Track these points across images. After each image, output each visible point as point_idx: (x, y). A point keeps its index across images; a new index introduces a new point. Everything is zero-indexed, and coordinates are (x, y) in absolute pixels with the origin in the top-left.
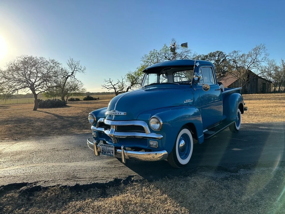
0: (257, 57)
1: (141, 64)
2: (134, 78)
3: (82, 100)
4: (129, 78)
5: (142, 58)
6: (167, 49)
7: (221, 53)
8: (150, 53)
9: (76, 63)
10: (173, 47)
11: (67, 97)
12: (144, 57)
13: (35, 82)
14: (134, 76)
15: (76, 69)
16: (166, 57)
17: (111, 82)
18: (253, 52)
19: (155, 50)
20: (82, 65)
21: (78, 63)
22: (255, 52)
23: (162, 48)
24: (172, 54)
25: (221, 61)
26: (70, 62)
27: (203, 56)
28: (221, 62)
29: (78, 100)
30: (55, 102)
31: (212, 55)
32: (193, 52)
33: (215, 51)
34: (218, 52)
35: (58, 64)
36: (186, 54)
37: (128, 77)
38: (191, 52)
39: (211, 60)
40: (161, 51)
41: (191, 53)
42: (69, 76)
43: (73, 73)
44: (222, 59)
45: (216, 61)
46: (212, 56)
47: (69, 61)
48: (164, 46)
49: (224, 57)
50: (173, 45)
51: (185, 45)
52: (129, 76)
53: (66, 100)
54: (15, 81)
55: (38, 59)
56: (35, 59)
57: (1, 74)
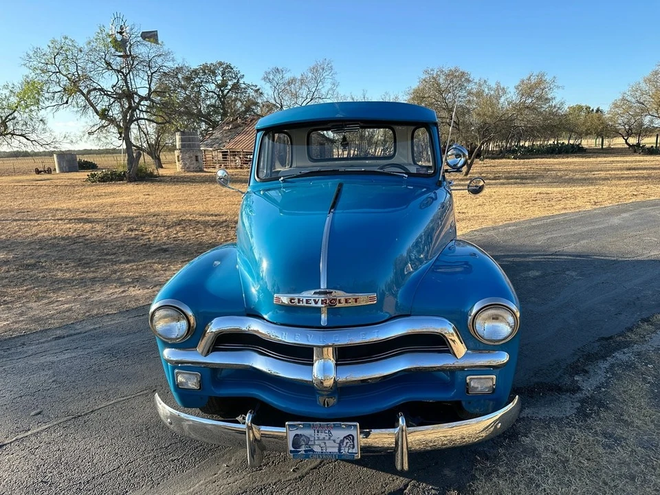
5: (27, 58)
7: (228, 66)
8: (52, 45)
10: (119, 37)
12: (31, 54)
16: (108, 64)
18: (310, 75)
19: (66, 38)
23: (93, 36)
24: (119, 56)
25: (229, 87)
27: (188, 70)
28: (230, 90)
31: (209, 71)
33: (214, 62)
34: (221, 64)
38: (173, 58)
39: (207, 82)
44: (230, 83)
45: (219, 86)
49: (235, 78)
50: (118, 32)
51: (151, 36)
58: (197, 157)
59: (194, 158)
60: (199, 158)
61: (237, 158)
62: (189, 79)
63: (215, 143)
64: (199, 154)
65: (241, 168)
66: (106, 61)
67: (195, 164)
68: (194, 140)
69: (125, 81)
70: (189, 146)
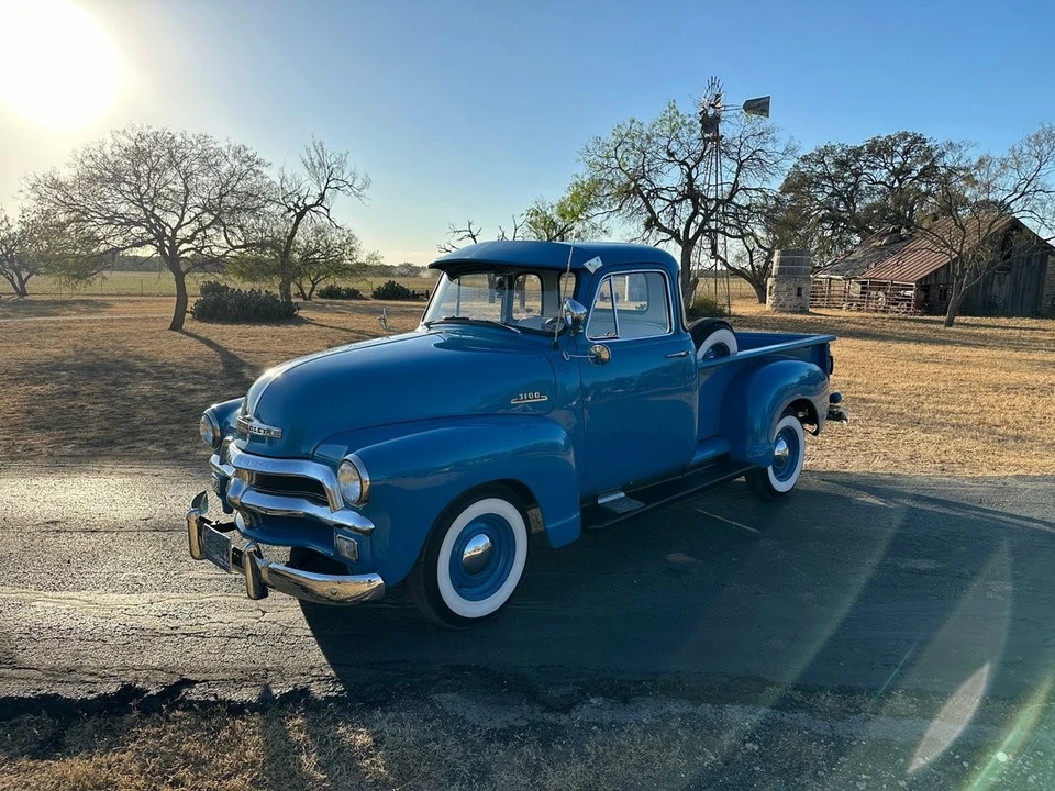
0: (1042, 172)
1: (577, 176)
2: (554, 225)
3: (370, 294)
4: (536, 226)
6: (680, 120)
7: (919, 140)
8: (616, 133)
9: (333, 160)
11: (313, 282)
13: (179, 226)
14: (555, 218)
15: (333, 184)
16: (671, 154)
17: (473, 237)
20: (356, 166)
21: (341, 163)
22: (1033, 152)
23: (658, 115)
25: (915, 174)
26: (314, 154)
27: (843, 150)
28: (915, 178)
29: (354, 294)
30: (253, 302)
31: (879, 149)
32: (783, 139)
33: (893, 134)
34: (905, 135)
35: (257, 163)
36: (752, 143)
37: (531, 223)
39: (875, 168)
40: (654, 126)
41: (774, 140)
42: (308, 208)
43: (322, 196)
44: (919, 167)
45: (896, 173)
46: (880, 151)
47: (308, 150)
48: (668, 109)
49: (927, 158)
50: (710, 106)
51: (758, 107)
52: (533, 218)
53: (311, 293)
54: (106, 218)
55: (191, 142)
56: (179, 139)
57: (55, 192)
58: (799, 289)
59: (795, 291)
60: (803, 291)
61: (881, 294)
62: (842, 164)
63: (850, 269)
64: (804, 285)
65: (884, 311)
66: (669, 151)
67: (795, 300)
68: (800, 262)
69: (689, 175)
70: (791, 272)
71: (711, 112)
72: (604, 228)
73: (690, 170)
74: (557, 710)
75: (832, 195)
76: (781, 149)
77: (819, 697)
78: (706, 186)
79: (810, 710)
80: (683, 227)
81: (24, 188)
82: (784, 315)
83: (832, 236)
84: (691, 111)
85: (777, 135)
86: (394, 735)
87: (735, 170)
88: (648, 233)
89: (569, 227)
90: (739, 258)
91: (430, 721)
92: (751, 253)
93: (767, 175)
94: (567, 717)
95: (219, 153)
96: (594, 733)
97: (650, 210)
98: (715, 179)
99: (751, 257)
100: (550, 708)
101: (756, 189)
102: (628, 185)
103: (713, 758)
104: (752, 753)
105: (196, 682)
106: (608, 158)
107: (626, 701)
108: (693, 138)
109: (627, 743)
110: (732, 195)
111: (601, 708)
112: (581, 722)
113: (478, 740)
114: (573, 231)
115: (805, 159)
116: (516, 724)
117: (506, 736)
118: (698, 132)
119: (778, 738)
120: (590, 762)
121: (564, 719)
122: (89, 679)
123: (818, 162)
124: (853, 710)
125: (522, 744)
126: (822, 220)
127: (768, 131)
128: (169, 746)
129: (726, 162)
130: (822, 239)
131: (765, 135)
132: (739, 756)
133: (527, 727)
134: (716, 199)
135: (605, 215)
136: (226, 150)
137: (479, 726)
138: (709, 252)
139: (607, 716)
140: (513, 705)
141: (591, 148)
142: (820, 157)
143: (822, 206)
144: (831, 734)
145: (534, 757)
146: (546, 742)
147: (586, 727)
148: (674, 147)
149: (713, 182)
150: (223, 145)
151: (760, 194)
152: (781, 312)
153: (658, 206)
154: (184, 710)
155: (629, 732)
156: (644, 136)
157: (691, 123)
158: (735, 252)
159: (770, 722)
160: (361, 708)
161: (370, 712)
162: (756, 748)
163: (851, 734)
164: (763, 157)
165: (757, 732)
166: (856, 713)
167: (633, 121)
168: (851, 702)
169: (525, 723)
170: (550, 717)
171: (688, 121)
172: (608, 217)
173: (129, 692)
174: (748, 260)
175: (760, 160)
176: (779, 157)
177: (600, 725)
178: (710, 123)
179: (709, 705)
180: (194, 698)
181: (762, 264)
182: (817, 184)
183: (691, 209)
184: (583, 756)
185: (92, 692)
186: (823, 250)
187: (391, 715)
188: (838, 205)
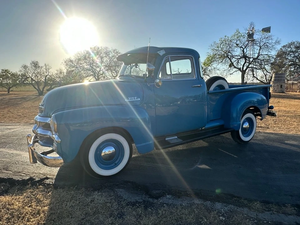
1: (208, 53)
6: (240, 35)
8: (220, 40)
13: (100, 71)
16: (237, 45)
23: (233, 34)
27: (297, 43)
35: (119, 53)
36: (264, 41)
40: (232, 37)
48: (236, 32)
51: (267, 30)
54: (82, 69)
55: (103, 49)
56: (100, 48)
57: (70, 63)
58: (281, 86)
60: (283, 87)
62: (297, 47)
64: (283, 84)
66: (236, 44)
67: (280, 89)
68: (281, 77)
69: (243, 51)
70: (278, 80)
71: (251, 32)
72: (218, 68)
73: (244, 49)
74: (154, 198)
75: (294, 57)
76: (274, 42)
77: (254, 203)
78: (250, 54)
79: (250, 208)
80: (241, 67)
81: (63, 62)
82: (276, 94)
83: (294, 70)
84: (244, 32)
85: (273, 38)
86: (98, 200)
87: (259, 49)
88: (230, 68)
89: (207, 68)
90: (262, 77)
91: (111, 197)
92: (266, 75)
93: (270, 50)
94: (156, 200)
95: (110, 51)
96: (164, 207)
97: (231, 61)
98: (253, 52)
99: (266, 77)
100: (151, 196)
101: (266, 55)
102: (224, 55)
103: (206, 220)
104: (222, 221)
105: (49, 178)
106: (218, 47)
107: (179, 197)
108: (245, 40)
109: (174, 211)
110: (258, 57)
111: (170, 199)
112: (161, 203)
113: (124, 204)
114: (208, 70)
115: (284, 47)
116: (139, 201)
117: (133, 204)
118: (246, 38)
119: (233, 216)
120: (159, 216)
121: (156, 201)
122: (23, 175)
123: (289, 47)
124: (267, 210)
125: (138, 207)
126: (291, 65)
127: (270, 36)
128: (34, 195)
129: (256, 47)
130: (290, 71)
131: (269, 38)
132: (216, 221)
133: (142, 202)
134: (253, 58)
135: (217, 64)
136: (111, 50)
137: (126, 200)
138: (252, 76)
139: (170, 202)
140: (140, 195)
141: (213, 45)
142: (289, 46)
143: (290, 61)
144: (256, 217)
145: (140, 212)
146: (146, 208)
147: (162, 205)
148: (238, 42)
149: (252, 53)
150: (110, 49)
151: (267, 56)
152: (275, 93)
153: (233, 60)
154: (42, 186)
155: (176, 208)
156: (229, 40)
157: (244, 35)
158: (261, 75)
159: (232, 210)
160: (92, 190)
161: (94, 192)
162: (224, 219)
163: (265, 219)
164: (268, 44)
165: (226, 213)
166: (268, 211)
167: (226, 36)
168: (267, 206)
169: (141, 201)
170: (151, 200)
171: (243, 35)
172: (218, 64)
173: (31, 179)
174: (265, 78)
175: (267, 46)
176: (274, 44)
177: (167, 204)
178: (250, 36)
179: (209, 202)
180: (46, 182)
181: (270, 79)
182: (288, 54)
183: (244, 61)
184: (157, 214)
185: (21, 178)
186: (290, 75)
187: (100, 193)
188: (296, 60)
